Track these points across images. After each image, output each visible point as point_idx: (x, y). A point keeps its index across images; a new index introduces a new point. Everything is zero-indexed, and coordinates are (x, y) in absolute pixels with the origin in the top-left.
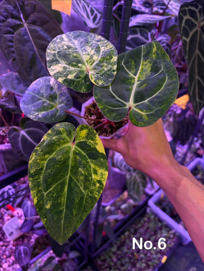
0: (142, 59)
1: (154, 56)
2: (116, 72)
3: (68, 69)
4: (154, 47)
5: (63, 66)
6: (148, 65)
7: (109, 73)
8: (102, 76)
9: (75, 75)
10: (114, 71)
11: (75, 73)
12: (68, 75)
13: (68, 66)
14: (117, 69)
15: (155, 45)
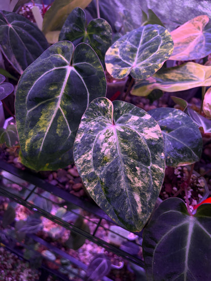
0: (46, 134)
1: (32, 134)
2: (83, 118)
3: (138, 128)
4: (28, 144)
5: (143, 134)
6: (42, 124)
7: (90, 118)
8: (99, 114)
9: (130, 120)
10: (84, 120)
11: (129, 121)
12: (138, 121)
13: (137, 132)
14: (80, 123)
15: (26, 147)
